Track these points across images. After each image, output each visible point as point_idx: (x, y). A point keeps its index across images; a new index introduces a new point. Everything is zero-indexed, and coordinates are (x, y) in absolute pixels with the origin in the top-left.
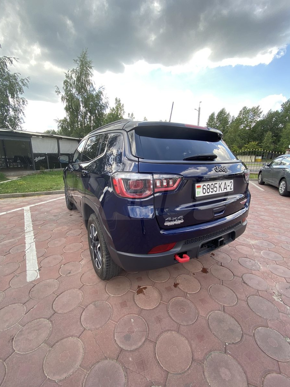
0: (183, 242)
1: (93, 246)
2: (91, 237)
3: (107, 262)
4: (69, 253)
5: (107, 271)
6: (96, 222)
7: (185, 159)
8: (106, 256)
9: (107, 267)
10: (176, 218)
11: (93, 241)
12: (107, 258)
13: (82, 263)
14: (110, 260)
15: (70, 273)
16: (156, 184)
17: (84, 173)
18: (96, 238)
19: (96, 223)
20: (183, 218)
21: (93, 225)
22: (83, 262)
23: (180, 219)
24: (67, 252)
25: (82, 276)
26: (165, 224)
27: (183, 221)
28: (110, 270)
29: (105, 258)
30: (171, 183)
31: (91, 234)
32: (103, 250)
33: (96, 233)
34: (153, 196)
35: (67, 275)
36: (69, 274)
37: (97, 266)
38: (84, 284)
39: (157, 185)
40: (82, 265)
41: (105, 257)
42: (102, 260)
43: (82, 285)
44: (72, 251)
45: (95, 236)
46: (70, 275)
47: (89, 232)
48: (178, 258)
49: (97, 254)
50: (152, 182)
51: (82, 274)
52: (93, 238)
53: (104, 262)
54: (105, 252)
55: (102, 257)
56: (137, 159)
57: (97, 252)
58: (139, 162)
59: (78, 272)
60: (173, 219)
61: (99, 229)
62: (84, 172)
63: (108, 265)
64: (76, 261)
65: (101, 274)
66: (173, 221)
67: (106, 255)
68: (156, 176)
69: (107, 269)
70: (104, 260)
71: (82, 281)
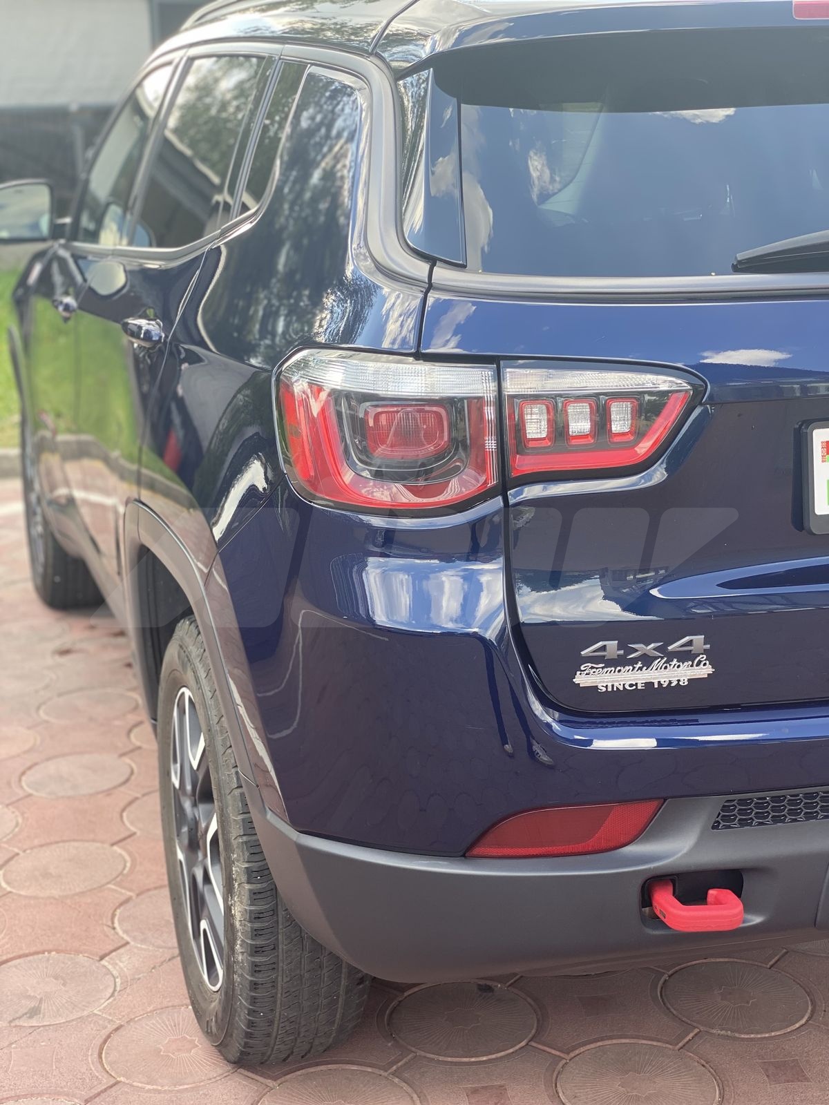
0: (710, 807)
1: (186, 841)
2: (177, 785)
3: (257, 925)
4: (36, 898)
5: (254, 986)
6: (199, 666)
7: (740, 262)
8: (247, 887)
9: (257, 959)
10: (655, 649)
11: (187, 805)
12: (255, 896)
13: (115, 965)
14: (274, 911)
15: (34, 1012)
16: (520, 428)
17: (138, 337)
18: (201, 777)
19: (202, 674)
20: (706, 652)
21: (187, 693)
22: (122, 964)
23: (685, 656)
24: (23, 893)
25: (109, 1037)
26: (582, 680)
27: (704, 671)
28: (274, 984)
29: (245, 898)
30: (620, 422)
31: (175, 761)
32: (235, 843)
33: (202, 744)
34: (498, 502)
35: (17, 1023)
36: (31, 1017)
37: (205, 977)
38: (117, 1083)
39: (529, 436)
40: (118, 980)
41: (243, 889)
42: (228, 909)
43: (106, 1082)
44: (56, 893)
45: (195, 765)
46: (34, 1022)
47: (168, 752)
48: (665, 900)
49: (206, 888)
50: (490, 413)
51: (110, 1028)
52: (189, 788)
53: (237, 924)
54: (247, 854)
55: (229, 890)
56: (420, 269)
57: (207, 879)
58: (430, 286)
59: (86, 1013)
60: (636, 651)
61: (213, 713)
62: (140, 328)
63: (259, 942)
64: (78, 952)
65: (220, 1015)
66: (633, 662)
67: (250, 875)
68: (520, 381)
69: (255, 969)
70: (237, 911)
71: (110, 1064)
